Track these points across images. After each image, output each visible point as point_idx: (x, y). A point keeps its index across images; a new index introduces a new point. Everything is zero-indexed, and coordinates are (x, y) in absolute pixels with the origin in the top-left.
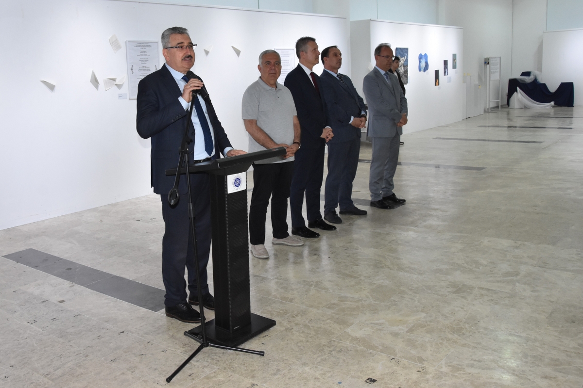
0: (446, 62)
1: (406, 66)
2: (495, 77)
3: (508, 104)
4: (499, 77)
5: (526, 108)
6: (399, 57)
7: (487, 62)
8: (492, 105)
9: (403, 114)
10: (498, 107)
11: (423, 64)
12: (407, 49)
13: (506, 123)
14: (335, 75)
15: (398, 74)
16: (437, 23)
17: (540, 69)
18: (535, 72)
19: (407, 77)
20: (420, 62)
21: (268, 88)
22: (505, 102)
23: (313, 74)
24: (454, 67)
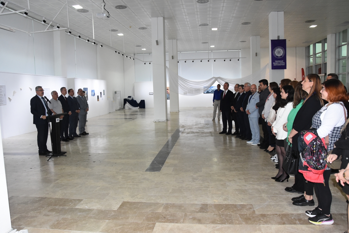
0: (101, 93)
1: (87, 94)
2: (119, 98)
3: (124, 108)
4: (120, 98)
5: (130, 109)
6: (85, 91)
7: (116, 93)
8: (118, 108)
9: (87, 108)
10: (120, 109)
11: (93, 94)
12: (87, 88)
13: (123, 114)
14: (72, 97)
15: (85, 97)
16: (97, 79)
17: (134, 96)
18: (132, 96)
19: (88, 98)
20: (92, 93)
21: (55, 101)
22: (123, 107)
23: (65, 97)
24: (104, 94)
